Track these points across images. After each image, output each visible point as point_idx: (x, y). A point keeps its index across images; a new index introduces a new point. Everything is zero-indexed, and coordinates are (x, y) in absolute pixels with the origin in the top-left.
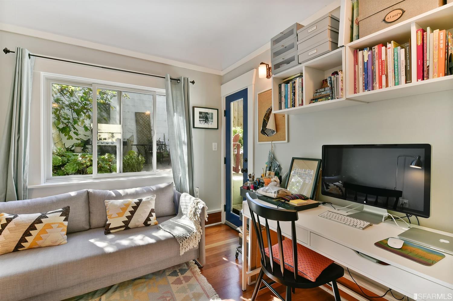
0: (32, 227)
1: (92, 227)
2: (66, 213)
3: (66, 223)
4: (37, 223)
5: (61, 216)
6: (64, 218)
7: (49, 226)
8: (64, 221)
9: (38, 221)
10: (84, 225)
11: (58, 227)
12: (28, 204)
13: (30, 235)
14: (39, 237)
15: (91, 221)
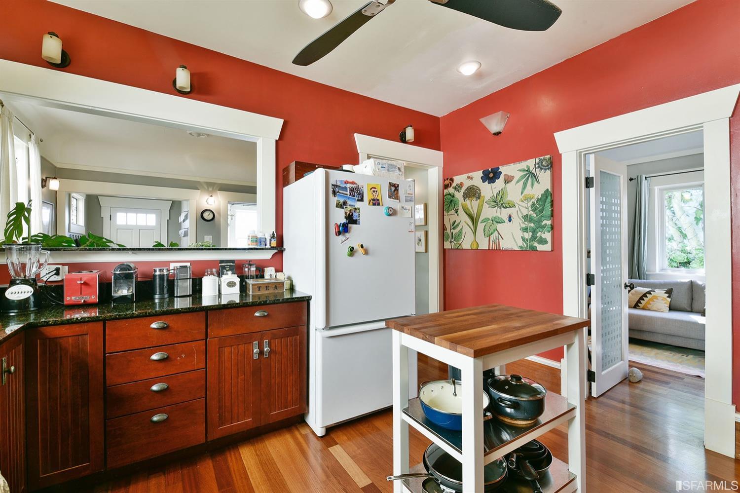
0: (645, 295)
1: (693, 311)
2: (669, 292)
3: (669, 300)
4: (648, 294)
5: (665, 293)
6: (668, 295)
7: (656, 297)
8: (667, 297)
9: (649, 293)
10: (685, 307)
11: (662, 300)
12: (644, 282)
13: (644, 300)
14: (648, 303)
15: (693, 306)
